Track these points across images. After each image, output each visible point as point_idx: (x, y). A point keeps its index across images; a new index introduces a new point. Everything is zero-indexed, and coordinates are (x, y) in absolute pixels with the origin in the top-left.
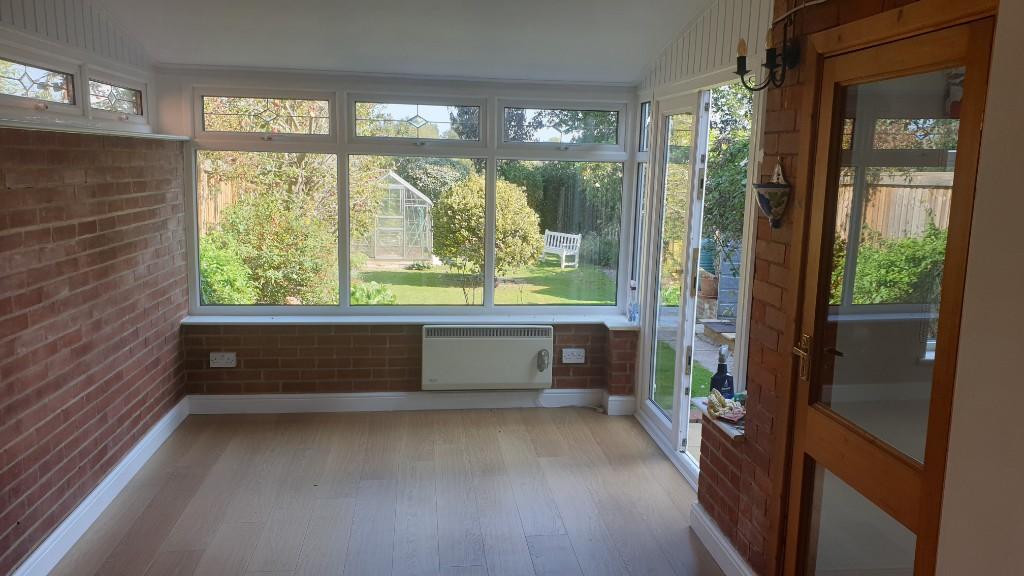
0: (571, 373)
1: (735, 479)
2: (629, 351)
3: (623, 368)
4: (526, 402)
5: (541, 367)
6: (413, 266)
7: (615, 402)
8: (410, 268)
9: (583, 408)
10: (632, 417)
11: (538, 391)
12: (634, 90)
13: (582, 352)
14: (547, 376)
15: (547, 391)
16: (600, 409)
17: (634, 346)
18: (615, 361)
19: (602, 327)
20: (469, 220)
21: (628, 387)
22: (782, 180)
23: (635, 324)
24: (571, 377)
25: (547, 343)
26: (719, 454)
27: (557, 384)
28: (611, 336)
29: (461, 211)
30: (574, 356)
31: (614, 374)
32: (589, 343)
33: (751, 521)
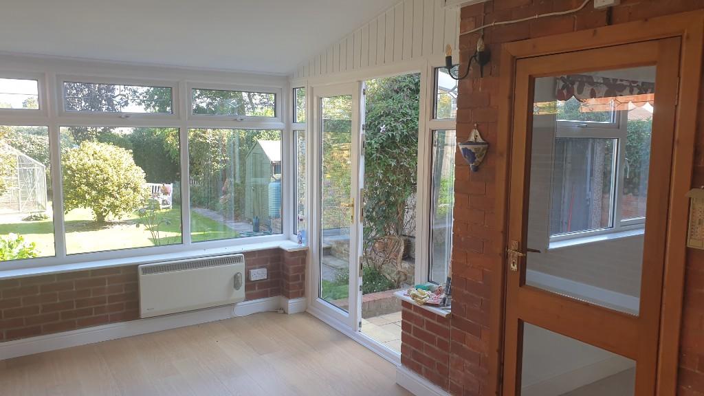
0: (257, 288)
1: (443, 345)
2: (300, 265)
3: (297, 278)
4: (224, 315)
5: (236, 286)
6: (31, 217)
7: (293, 304)
8: (27, 219)
9: (268, 312)
10: (305, 313)
11: (232, 305)
12: (287, 79)
13: (265, 270)
14: (241, 292)
15: (239, 304)
16: (280, 311)
17: (304, 261)
18: (291, 274)
19: (278, 251)
20: (87, 177)
21: (300, 292)
22: (480, 140)
23: (303, 245)
24: (257, 290)
25: (240, 267)
26: (424, 329)
27: (249, 297)
28: (287, 257)
29: (80, 170)
30: (259, 274)
31: (291, 283)
32: (269, 264)
33: (463, 371)
